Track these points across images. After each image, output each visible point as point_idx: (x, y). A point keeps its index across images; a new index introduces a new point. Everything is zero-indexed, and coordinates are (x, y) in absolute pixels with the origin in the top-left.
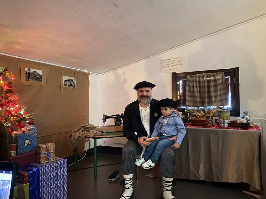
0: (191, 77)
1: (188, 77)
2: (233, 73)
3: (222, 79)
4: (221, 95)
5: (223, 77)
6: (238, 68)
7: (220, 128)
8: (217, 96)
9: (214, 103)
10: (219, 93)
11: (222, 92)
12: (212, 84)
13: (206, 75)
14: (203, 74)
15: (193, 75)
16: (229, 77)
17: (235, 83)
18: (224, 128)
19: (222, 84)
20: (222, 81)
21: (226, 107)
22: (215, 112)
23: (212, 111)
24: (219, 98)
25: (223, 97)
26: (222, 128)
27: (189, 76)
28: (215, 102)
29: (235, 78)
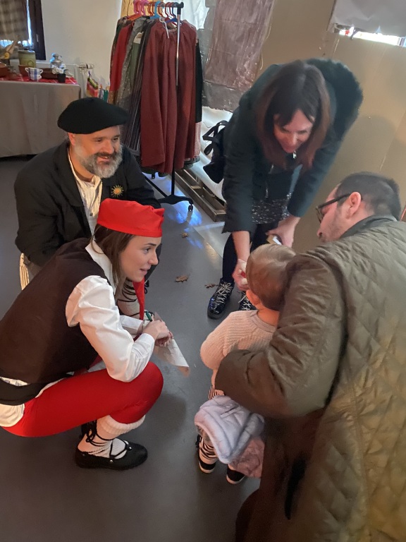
4: (15, 21)
7: (31, 80)
8: (10, 22)
9: (6, 34)
10: (12, 17)
11: (17, 15)
18: (36, 80)
21: (25, 43)
22: (12, 51)
23: (8, 50)
24: (12, 27)
25: (19, 25)
26: (33, 81)
28: (9, 32)
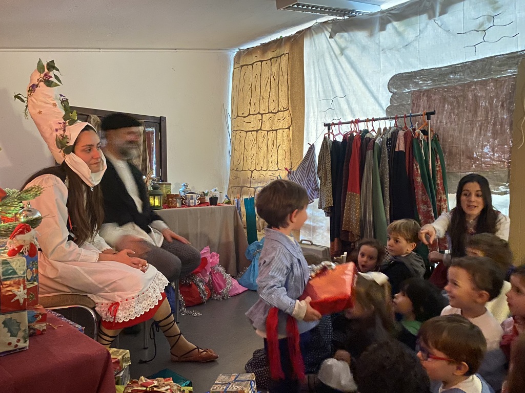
2: (158, 125)
3: (144, 131)
6: (165, 118)
16: (154, 130)
17: (161, 141)
20: (144, 135)
29: (160, 132)
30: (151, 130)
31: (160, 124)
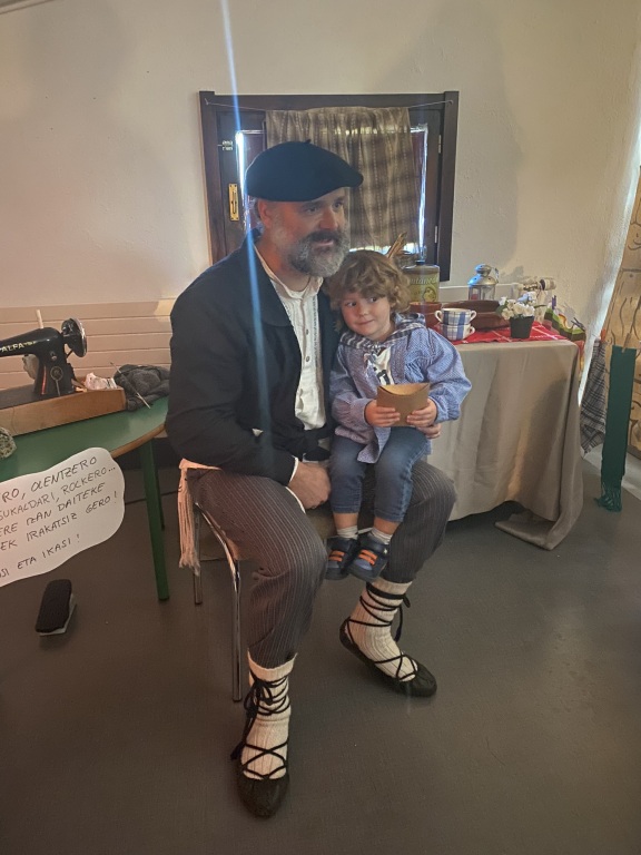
0: (287, 120)
1: (274, 120)
2: (438, 114)
3: (402, 135)
5: (405, 129)
6: (455, 94)
8: (384, 206)
9: (372, 235)
10: (389, 195)
12: (366, 155)
13: (342, 116)
14: (333, 110)
15: (291, 112)
16: (426, 130)
17: (441, 155)
19: (400, 156)
20: (401, 144)
24: (387, 216)
25: (402, 211)
27: (278, 114)
28: (378, 230)
29: (442, 133)
30: (419, 130)
31: (439, 111)
